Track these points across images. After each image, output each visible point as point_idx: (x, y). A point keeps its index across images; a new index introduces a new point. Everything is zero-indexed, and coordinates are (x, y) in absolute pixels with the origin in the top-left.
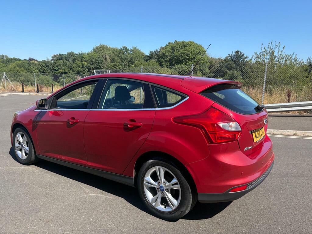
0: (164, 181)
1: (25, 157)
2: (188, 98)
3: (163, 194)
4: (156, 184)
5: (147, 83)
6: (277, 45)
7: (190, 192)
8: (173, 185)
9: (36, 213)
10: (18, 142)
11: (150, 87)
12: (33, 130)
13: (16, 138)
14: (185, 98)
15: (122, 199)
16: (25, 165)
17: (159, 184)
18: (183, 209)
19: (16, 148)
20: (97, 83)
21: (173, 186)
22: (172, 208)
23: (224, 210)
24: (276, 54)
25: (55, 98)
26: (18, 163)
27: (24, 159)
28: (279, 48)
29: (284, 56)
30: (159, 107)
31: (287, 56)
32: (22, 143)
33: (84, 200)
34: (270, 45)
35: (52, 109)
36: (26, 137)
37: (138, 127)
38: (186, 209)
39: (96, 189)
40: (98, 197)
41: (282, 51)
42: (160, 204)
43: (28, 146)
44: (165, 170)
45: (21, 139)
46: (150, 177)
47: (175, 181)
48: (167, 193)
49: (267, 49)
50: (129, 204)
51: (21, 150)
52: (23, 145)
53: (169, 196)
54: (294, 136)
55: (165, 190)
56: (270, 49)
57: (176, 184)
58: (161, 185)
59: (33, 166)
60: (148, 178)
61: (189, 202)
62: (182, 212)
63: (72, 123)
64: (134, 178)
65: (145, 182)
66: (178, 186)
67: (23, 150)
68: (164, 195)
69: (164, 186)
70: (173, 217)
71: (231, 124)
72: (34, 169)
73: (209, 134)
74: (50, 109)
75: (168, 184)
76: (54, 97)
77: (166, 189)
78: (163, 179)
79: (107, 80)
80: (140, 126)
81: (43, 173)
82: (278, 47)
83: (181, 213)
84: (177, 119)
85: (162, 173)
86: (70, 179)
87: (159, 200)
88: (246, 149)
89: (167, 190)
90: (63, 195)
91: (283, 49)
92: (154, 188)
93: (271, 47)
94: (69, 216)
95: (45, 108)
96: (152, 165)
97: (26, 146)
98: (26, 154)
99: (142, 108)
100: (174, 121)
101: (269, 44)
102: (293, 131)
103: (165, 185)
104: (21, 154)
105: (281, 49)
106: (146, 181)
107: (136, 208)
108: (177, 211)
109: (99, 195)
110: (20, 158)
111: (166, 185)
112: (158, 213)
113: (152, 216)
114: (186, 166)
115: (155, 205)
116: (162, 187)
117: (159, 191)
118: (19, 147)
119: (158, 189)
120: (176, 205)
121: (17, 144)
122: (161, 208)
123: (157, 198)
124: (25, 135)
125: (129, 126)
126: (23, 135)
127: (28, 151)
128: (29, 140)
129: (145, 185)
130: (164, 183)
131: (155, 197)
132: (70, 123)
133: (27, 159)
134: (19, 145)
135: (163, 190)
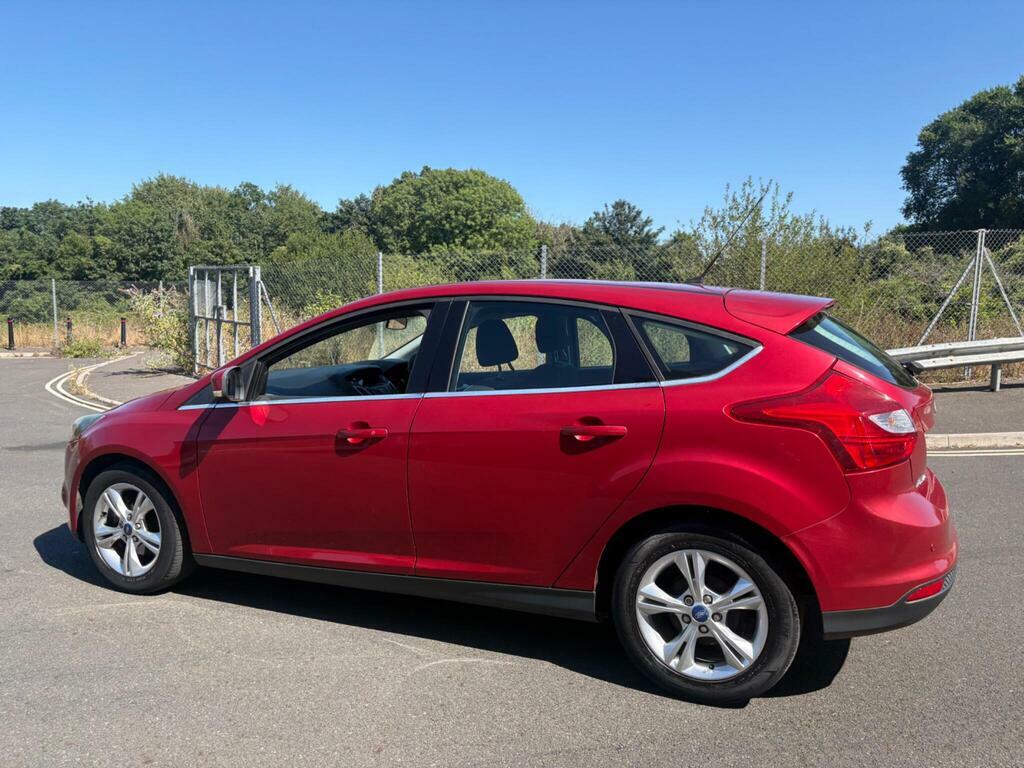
0: (706, 591)
1: (139, 569)
2: (760, 348)
3: (704, 629)
4: (679, 602)
5: (616, 310)
6: (765, 187)
7: (797, 612)
8: (735, 600)
10: (104, 520)
12: (183, 473)
13: (98, 502)
14: (752, 348)
16: (135, 594)
17: (689, 600)
18: (775, 666)
19: (98, 541)
20: (428, 312)
21: (739, 602)
22: (736, 667)
26: (112, 592)
27: (135, 575)
28: (774, 198)
31: (797, 221)
32: (127, 522)
33: (434, 679)
35: (254, 400)
36: (147, 499)
37: (612, 438)
38: (787, 664)
42: (693, 661)
43: (153, 530)
44: (708, 560)
45: (122, 510)
46: (654, 583)
48: (718, 624)
51: (120, 547)
52: (134, 528)
53: (723, 632)
55: (710, 618)
57: (749, 595)
58: (695, 605)
59: (170, 595)
60: (650, 588)
61: (794, 643)
62: (772, 672)
63: (359, 441)
64: (594, 592)
65: (640, 600)
66: (758, 599)
67: (132, 546)
68: (708, 630)
69: (707, 606)
70: (742, 691)
71: (893, 415)
73: (845, 446)
74: (247, 400)
75: (718, 599)
77: (713, 617)
78: (704, 589)
79: (466, 302)
80: (620, 437)
83: (771, 677)
85: (701, 566)
86: (337, 625)
87: (690, 651)
89: (717, 616)
91: (788, 201)
92: (671, 615)
96: (667, 548)
97: (147, 529)
98: (145, 557)
100: (733, 415)
103: (711, 603)
104: (124, 560)
106: (643, 598)
107: (606, 683)
108: (755, 674)
110: (120, 571)
111: (714, 602)
112: (688, 686)
114: (784, 541)
115: (680, 665)
116: (700, 608)
117: (688, 623)
118: (111, 535)
119: (684, 615)
120: (752, 657)
121: (100, 526)
123: (685, 644)
124: (141, 494)
125: (578, 437)
126: (135, 493)
127: (157, 546)
128: (166, 507)
129: (640, 609)
130: (705, 596)
131: (676, 644)
132: (349, 440)
133: (147, 574)
134: (109, 530)
135: (705, 618)
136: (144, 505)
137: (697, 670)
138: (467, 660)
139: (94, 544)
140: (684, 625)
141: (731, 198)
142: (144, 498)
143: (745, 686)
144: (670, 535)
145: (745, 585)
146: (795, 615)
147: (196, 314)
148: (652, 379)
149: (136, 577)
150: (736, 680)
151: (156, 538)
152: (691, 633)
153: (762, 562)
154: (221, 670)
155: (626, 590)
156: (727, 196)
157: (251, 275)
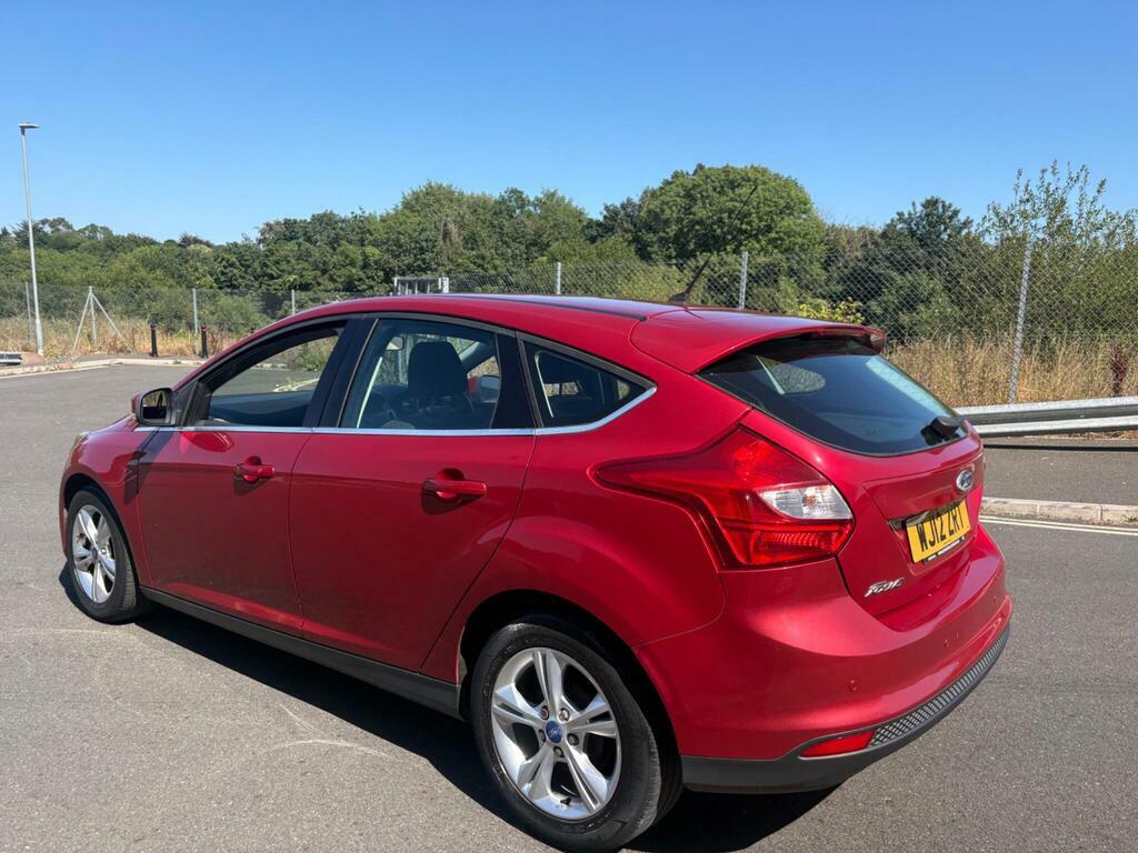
0: (562, 702)
1: (103, 594)
2: (655, 390)
3: (559, 752)
4: (535, 713)
5: (511, 333)
6: (1074, 175)
7: (656, 750)
8: (594, 720)
9: (106, 803)
10: (84, 541)
11: (522, 347)
12: (128, 499)
13: (76, 523)
14: (645, 390)
15: (422, 763)
16: (102, 622)
17: (545, 713)
18: (627, 815)
19: (76, 563)
21: (594, 725)
22: (589, 808)
23: (801, 821)
24: (1072, 210)
25: (201, 385)
26: (83, 616)
27: (100, 601)
28: (1082, 189)
29: (1102, 216)
30: (549, 423)
31: (1113, 219)
32: (96, 546)
33: (283, 762)
34: (1049, 177)
35: (192, 425)
37: (471, 497)
38: (640, 815)
39: (336, 720)
40: (338, 750)
41: (1095, 199)
42: (549, 791)
43: (113, 557)
44: (565, 664)
46: (513, 685)
47: (599, 704)
48: (571, 748)
49: (1035, 192)
50: (445, 782)
51: (91, 569)
52: (100, 553)
53: (581, 760)
54: (1129, 527)
55: (565, 739)
56: (1047, 191)
57: (604, 717)
58: (551, 719)
59: (133, 626)
60: (507, 690)
61: (649, 789)
62: (624, 823)
63: (253, 479)
64: (458, 687)
65: (495, 706)
66: (612, 724)
67: (99, 570)
68: (562, 756)
69: (561, 722)
70: (590, 840)
71: (810, 491)
72: (132, 637)
73: (723, 531)
74: (185, 425)
75: (575, 714)
76: (200, 380)
77: (569, 735)
79: (374, 320)
80: (479, 496)
81: (160, 653)
82: (1079, 184)
83: (622, 827)
84: (606, 472)
85: (556, 670)
87: (546, 775)
88: (873, 589)
89: (573, 737)
90: (213, 741)
91: (1099, 191)
92: (529, 729)
93: (1049, 184)
94: (219, 822)
95: (167, 421)
96: (522, 643)
97: (109, 554)
98: (108, 584)
99: (487, 428)
100: (597, 477)
101: (1043, 171)
102: (1125, 507)
103: (567, 720)
104: (93, 584)
105: (1091, 192)
106: (500, 703)
107: (467, 797)
108: (605, 821)
109: (342, 743)
110: (90, 596)
111: (570, 719)
112: (538, 822)
113: (520, 834)
114: (636, 653)
115: (532, 791)
116: (553, 725)
117: (544, 740)
118: (85, 557)
120: (604, 798)
121: (79, 549)
122: (552, 802)
123: (540, 767)
124: (103, 516)
125: (440, 494)
126: (99, 515)
127: (114, 574)
128: (117, 532)
129: (496, 715)
130: (562, 709)
131: (533, 761)
132: (245, 476)
134: (84, 552)
135: (559, 738)
136: (105, 529)
139: (73, 565)
141: (1023, 188)
142: (104, 521)
148: (530, 426)
149: (102, 604)
151: (113, 565)
152: (546, 754)
156: (1018, 186)
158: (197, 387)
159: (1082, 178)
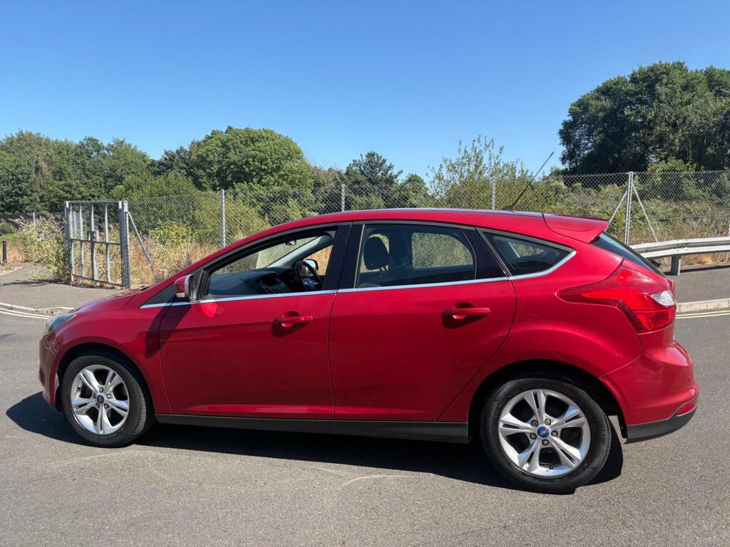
1: (110, 427)
2: (574, 253)
3: (546, 442)
4: (528, 425)
5: (473, 228)
6: (488, 144)
10: (79, 393)
11: (483, 236)
12: (148, 354)
13: (75, 380)
14: (569, 253)
17: (535, 423)
18: (597, 463)
19: (75, 409)
20: (332, 233)
21: (570, 422)
22: (569, 466)
24: (486, 161)
25: (205, 272)
27: (107, 433)
28: (490, 151)
29: (502, 165)
30: (514, 273)
31: (507, 166)
32: (100, 393)
34: (476, 144)
36: (117, 376)
37: (479, 316)
39: (353, 467)
41: (498, 156)
42: (538, 465)
43: (120, 399)
44: (548, 395)
45: (95, 385)
46: (509, 414)
48: (555, 438)
49: (469, 151)
51: (93, 414)
52: (105, 398)
53: (559, 442)
55: (550, 435)
57: (577, 417)
58: (540, 426)
60: (506, 417)
62: (595, 468)
63: (290, 325)
64: (467, 423)
66: (583, 419)
67: (104, 411)
68: (549, 444)
69: (548, 427)
70: (574, 483)
73: (637, 315)
74: (197, 299)
75: (555, 421)
76: (205, 269)
77: (552, 432)
78: (545, 416)
79: (362, 225)
80: (486, 315)
82: (489, 148)
85: (543, 400)
87: (536, 459)
89: (555, 433)
92: (523, 434)
97: (114, 398)
98: (114, 418)
99: (474, 279)
100: (561, 297)
101: (474, 141)
103: (550, 424)
105: (496, 152)
106: (503, 424)
108: (582, 470)
110: (95, 432)
111: (552, 424)
114: (601, 379)
116: (543, 428)
117: (535, 439)
118: (86, 404)
119: (531, 434)
120: (580, 459)
123: (533, 454)
124: (111, 372)
125: (455, 317)
126: (106, 372)
127: (126, 410)
128: (133, 380)
129: (501, 432)
130: (546, 420)
131: (526, 454)
132: (283, 325)
133: (117, 432)
134: (84, 401)
135: (546, 435)
136: (114, 380)
137: (541, 471)
138: (375, 477)
139: (72, 412)
140: (531, 441)
141: (463, 151)
142: (114, 375)
143: (576, 479)
144: (522, 380)
145: (574, 410)
146: (608, 429)
147: (72, 237)
148: (504, 275)
149: (107, 435)
150: (570, 475)
151: (125, 404)
152: (537, 445)
153: (585, 395)
154: (200, 497)
155: (491, 419)
156: (460, 149)
157: (120, 207)
158: (203, 274)
159: (491, 145)
